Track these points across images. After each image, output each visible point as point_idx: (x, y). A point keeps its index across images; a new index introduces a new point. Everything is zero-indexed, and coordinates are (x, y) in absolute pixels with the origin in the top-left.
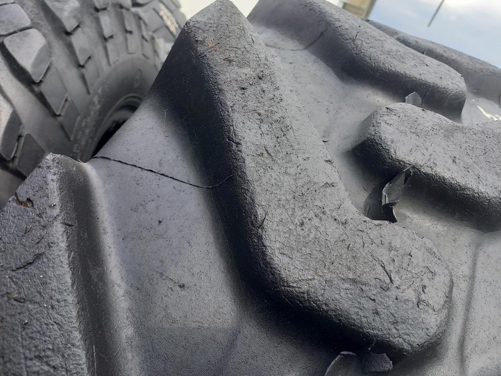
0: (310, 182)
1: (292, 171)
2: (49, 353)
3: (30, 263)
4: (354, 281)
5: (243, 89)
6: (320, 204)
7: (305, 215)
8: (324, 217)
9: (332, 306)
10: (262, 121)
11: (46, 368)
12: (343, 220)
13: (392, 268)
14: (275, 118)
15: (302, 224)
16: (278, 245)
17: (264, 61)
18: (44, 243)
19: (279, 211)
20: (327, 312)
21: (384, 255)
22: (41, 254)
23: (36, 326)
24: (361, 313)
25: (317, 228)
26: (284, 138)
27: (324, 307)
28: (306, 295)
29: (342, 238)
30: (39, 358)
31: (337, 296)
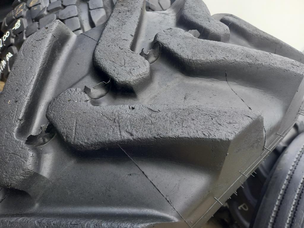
0: (120, 37)
1: (117, 34)
2: (34, 58)
3: (40, 40)
4: (113, 62)
5: (120, 12)
6: (118, 43)
7: (111, 44)
8: (117, 46)
9: (103, 66)
10: (118, 21)
11: (32, 60)
12: (122, 48)
13: (127, 62)
14: (123, 21)
15: (109, 46)
16: (98, 49)
17: (135, 7)
18: (45, 37)
19: (105, 42)
20: (101, 67)
21: (127, 59)
22: (43, 39)
23: (34, 52)
24: (110, 69)
25: (112, 48)
26: (121, 26)
27: (101, 66)
28: (98, 62)
29: (118, 52)
30: (32, 58)
31: (106, 64)
